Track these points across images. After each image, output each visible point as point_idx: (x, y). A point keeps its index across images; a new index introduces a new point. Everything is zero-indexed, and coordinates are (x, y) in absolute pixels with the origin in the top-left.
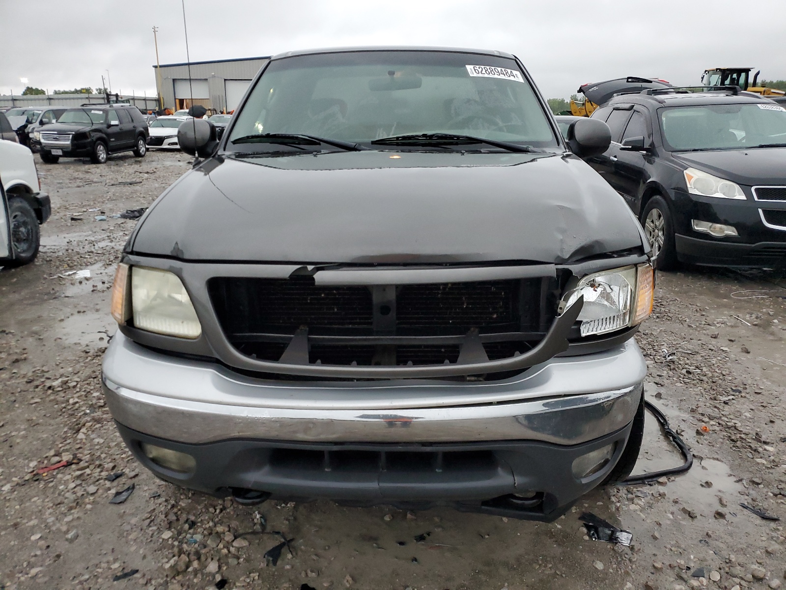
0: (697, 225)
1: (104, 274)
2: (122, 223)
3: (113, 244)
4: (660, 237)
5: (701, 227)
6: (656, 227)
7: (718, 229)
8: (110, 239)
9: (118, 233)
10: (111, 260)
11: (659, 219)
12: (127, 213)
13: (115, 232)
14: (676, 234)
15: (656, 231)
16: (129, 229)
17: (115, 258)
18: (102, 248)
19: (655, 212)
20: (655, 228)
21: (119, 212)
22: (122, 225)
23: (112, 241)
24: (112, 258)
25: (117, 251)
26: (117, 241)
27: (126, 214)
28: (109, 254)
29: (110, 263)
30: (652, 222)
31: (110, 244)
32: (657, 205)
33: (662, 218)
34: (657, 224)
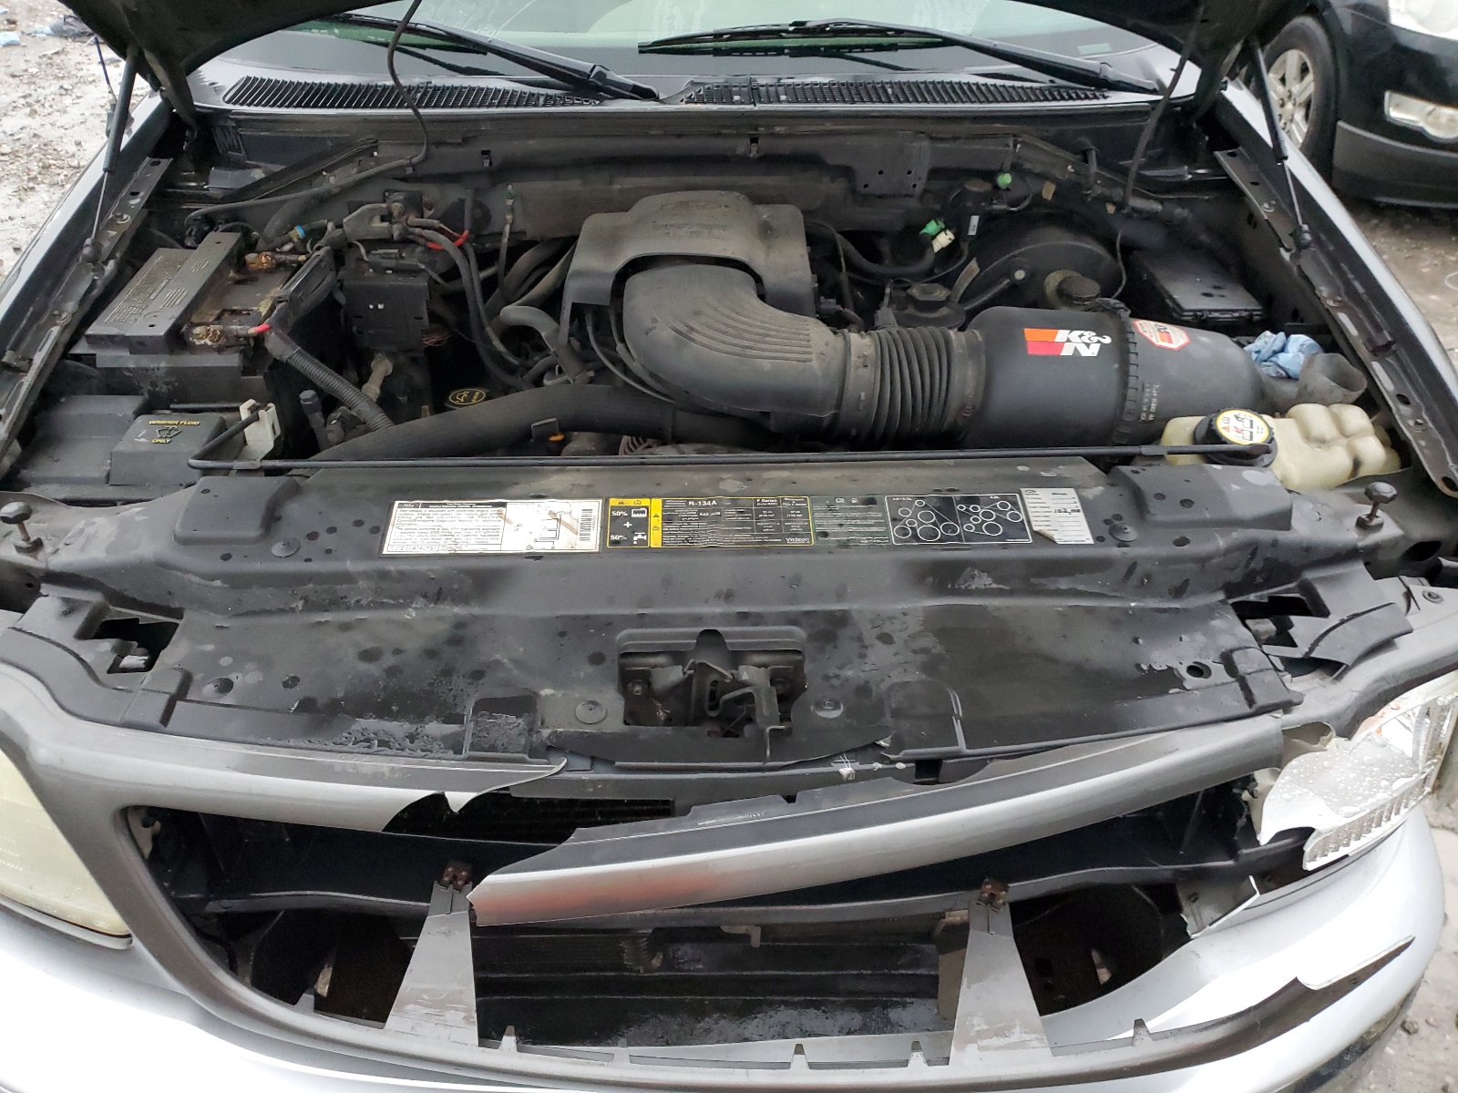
0: (1397, 106)
1: (18, 221)
2: (57, 53)
3: (34, 123)
4: (1298, 125)
5: (1404, 110)
6: (1290, 97)
7: (1443, 120)
8: (29, 105)
9: (48, 84)
10: (33, 174)
11: (1302, 78)
12: (65, 23)
13: (42, 83)
14: (1341, 124)
15: (1289, 106)
16: (74, 72)
17: (43, 167)
18: (11, 135)
19: (1293, 58)
20: (1286, 99)
21: (49, 19)
22: (57, 60)
23: (33, 113)
24: (35, 167)
25: (45, 145)
26: (46, 112)
27: (65, 28)
28: (29, 155)
29: (31, 185)
30: (1283, 80)
31: (28, 121)
32: (1303, 41)
33: (1310, 77)
34: (1296, 88)
